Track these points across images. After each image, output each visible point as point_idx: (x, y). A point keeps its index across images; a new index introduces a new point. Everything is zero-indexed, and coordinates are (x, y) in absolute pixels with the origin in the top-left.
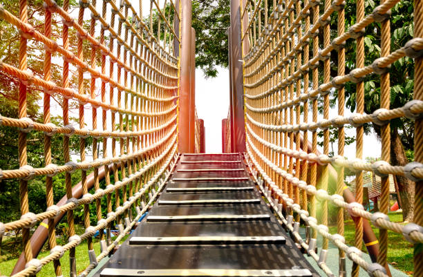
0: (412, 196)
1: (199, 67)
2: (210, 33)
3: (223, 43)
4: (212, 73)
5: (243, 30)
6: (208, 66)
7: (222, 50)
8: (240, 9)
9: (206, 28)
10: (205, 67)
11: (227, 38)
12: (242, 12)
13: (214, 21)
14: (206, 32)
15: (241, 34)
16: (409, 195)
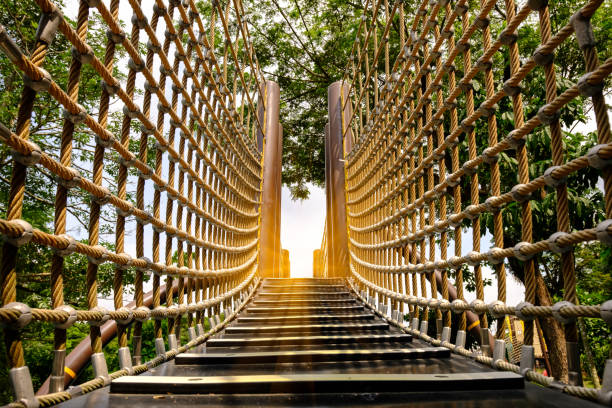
0: (564, 354)
1: (285, 184)
2: (299, 141)
3: (316, 153)
4: (302, 194)
5: (344, 125)
6: (296, 184)
7: (315, 163)
8: (340, 100)
9: (295, 134)
10: (292, 185)
11: (322, 146)
12: (343, 103)
13: (306, 125)
14: (295, 139)
15: (342, 131)
16: (560, 353)
